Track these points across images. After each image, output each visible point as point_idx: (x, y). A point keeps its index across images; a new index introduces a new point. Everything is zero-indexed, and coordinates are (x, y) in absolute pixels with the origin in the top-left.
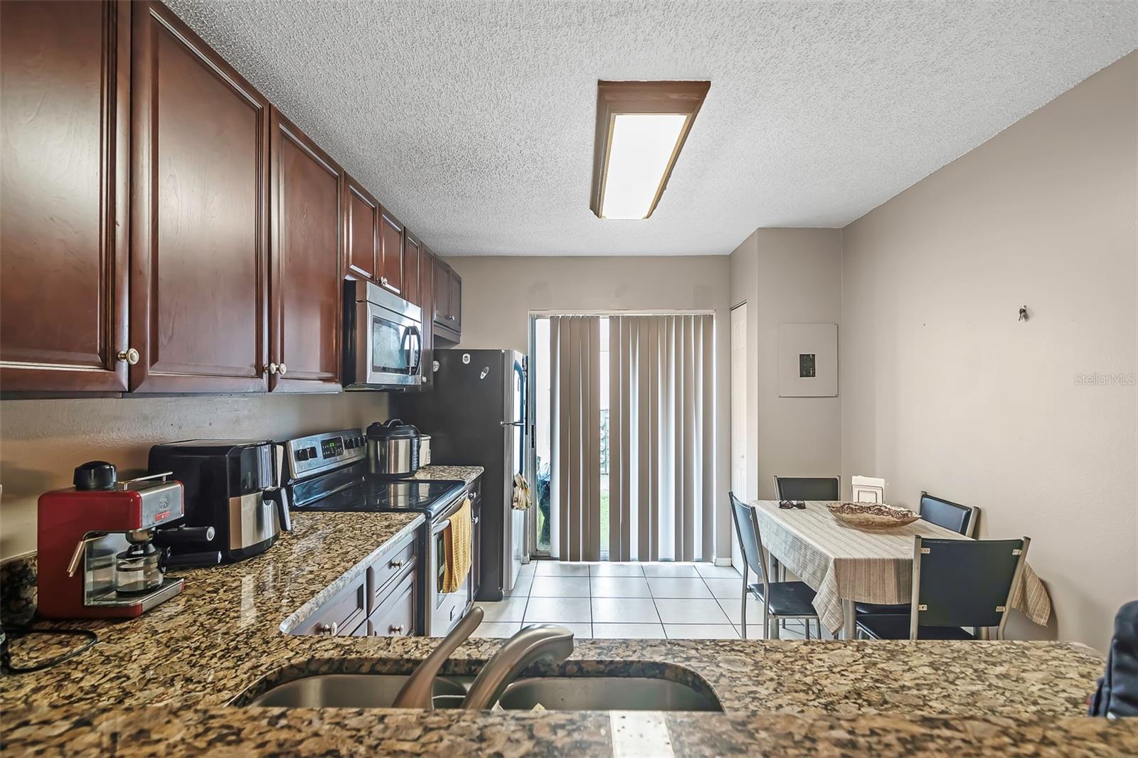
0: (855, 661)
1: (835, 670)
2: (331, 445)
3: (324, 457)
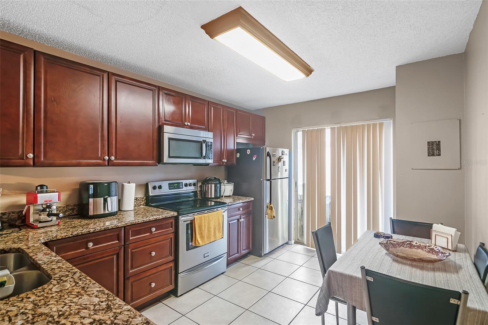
2: (175, 185)
3: (170, 189)
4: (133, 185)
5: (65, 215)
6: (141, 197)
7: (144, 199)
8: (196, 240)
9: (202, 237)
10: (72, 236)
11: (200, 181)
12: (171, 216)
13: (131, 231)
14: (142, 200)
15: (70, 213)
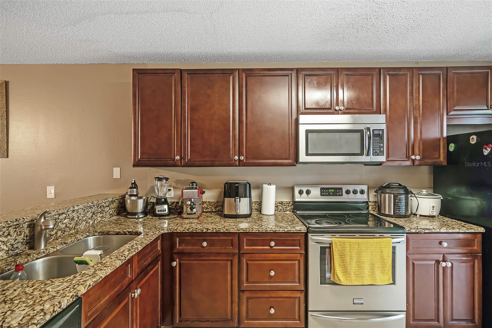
0: (4, 321)
1: (10, 312)
2: (330, 190)
3: (321, 195)
4: (273, 187)
5: (216, 210)
6: (286, 202)
7: (290, 205)
8: (335, 274)
9: (346, 272)
10: (188, 232)
11: (373, 188)
12: (296, 231)
13: (246, 240)
14: (288, 205)
15: (220, 209)
